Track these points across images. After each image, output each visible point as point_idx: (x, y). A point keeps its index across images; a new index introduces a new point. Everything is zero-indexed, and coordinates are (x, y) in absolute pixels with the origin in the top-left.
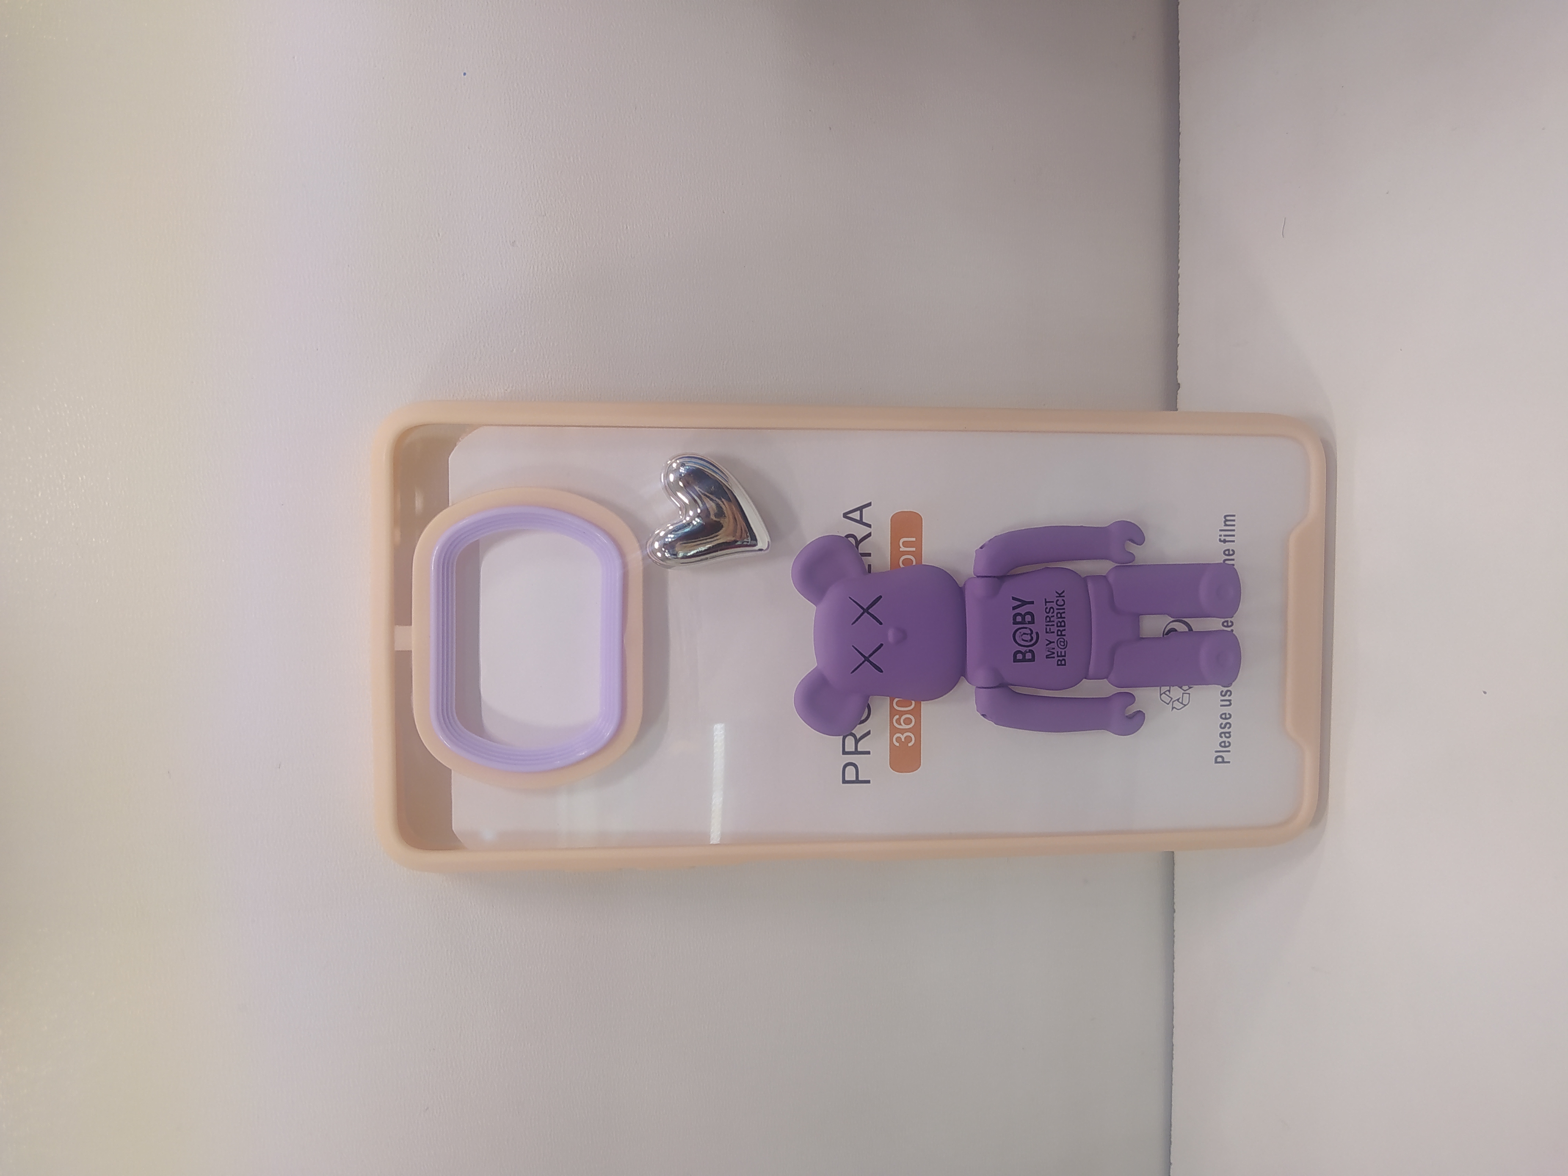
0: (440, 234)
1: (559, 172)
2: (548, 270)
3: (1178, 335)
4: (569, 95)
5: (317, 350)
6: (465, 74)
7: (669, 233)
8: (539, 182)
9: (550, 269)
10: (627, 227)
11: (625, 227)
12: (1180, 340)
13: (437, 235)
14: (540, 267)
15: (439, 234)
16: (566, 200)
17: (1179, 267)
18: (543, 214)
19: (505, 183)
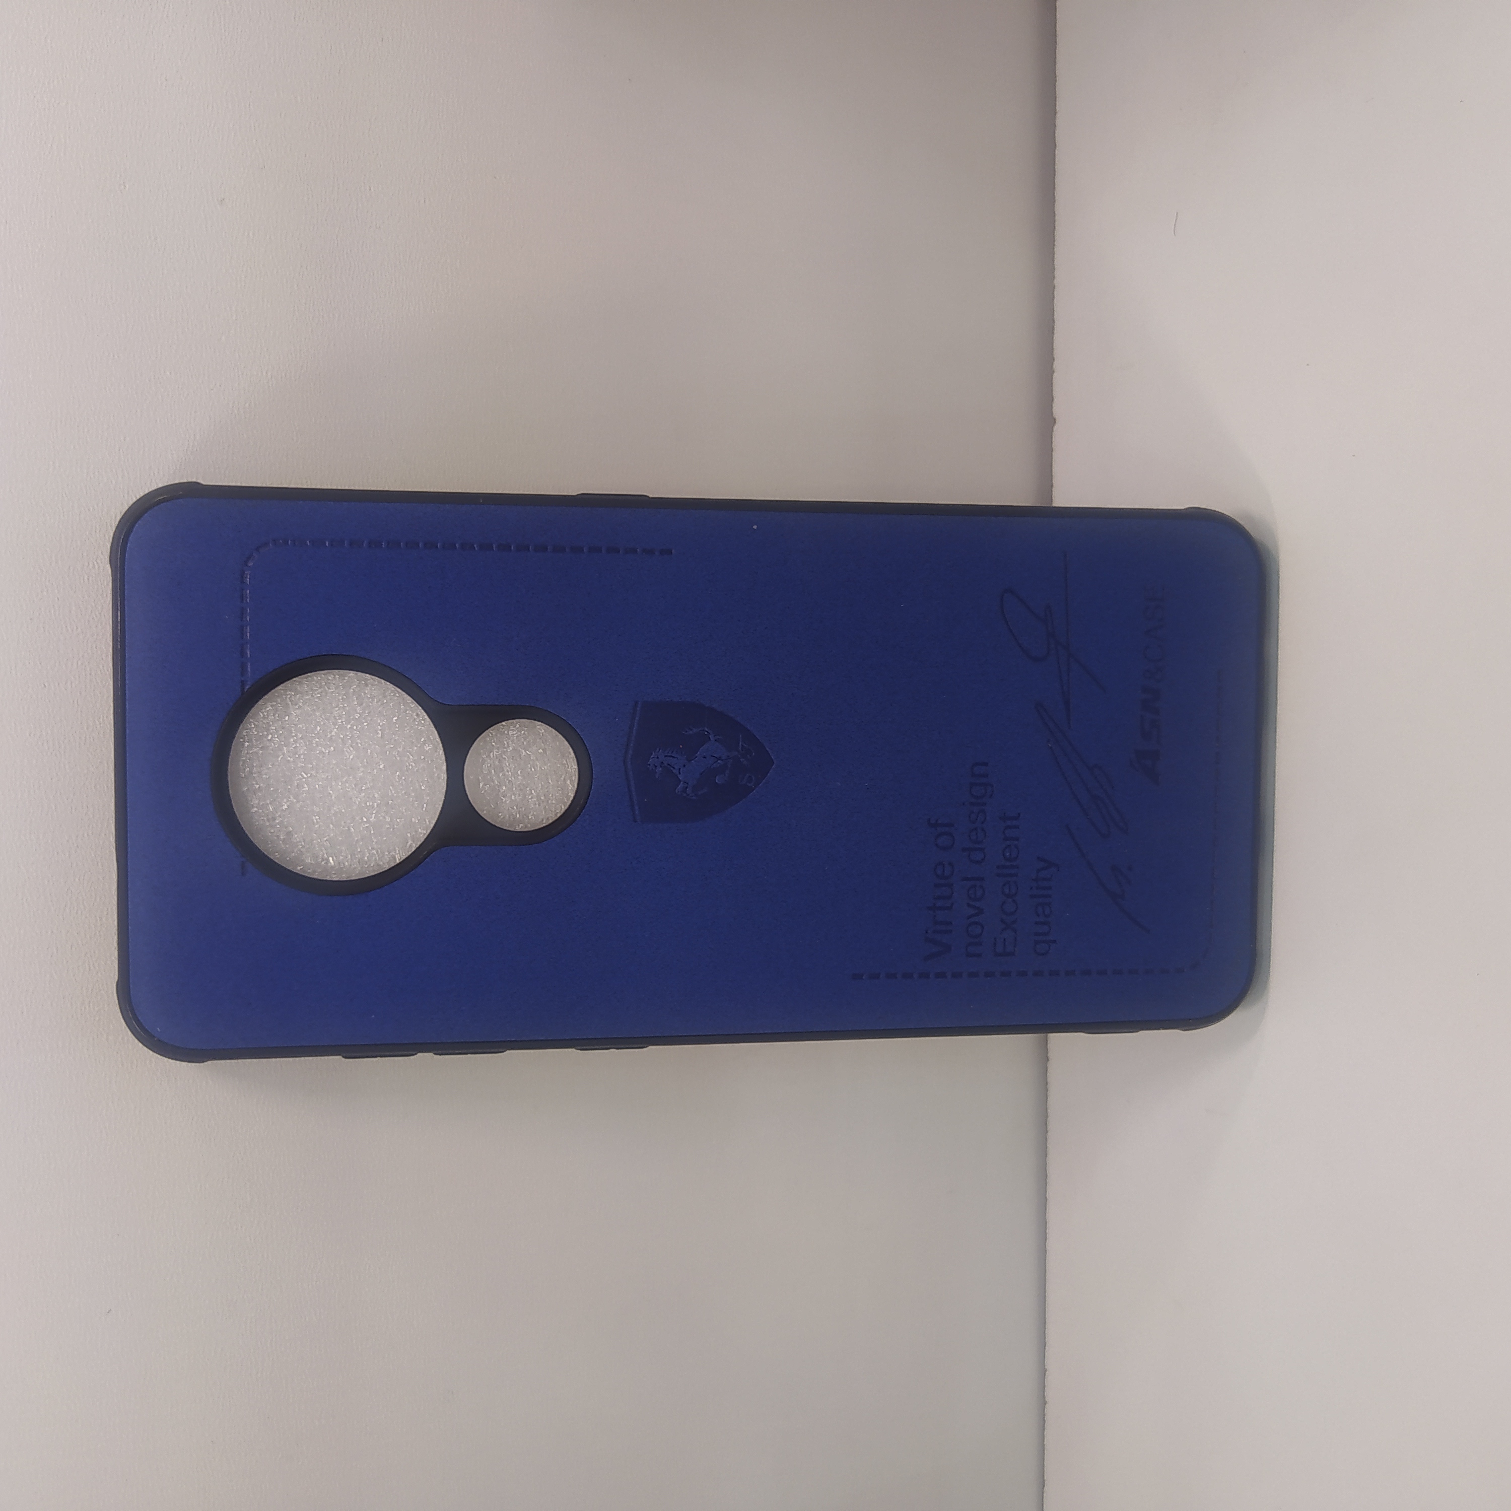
10: (370, 189)
11: (368, 188)
12: (1056, 365)
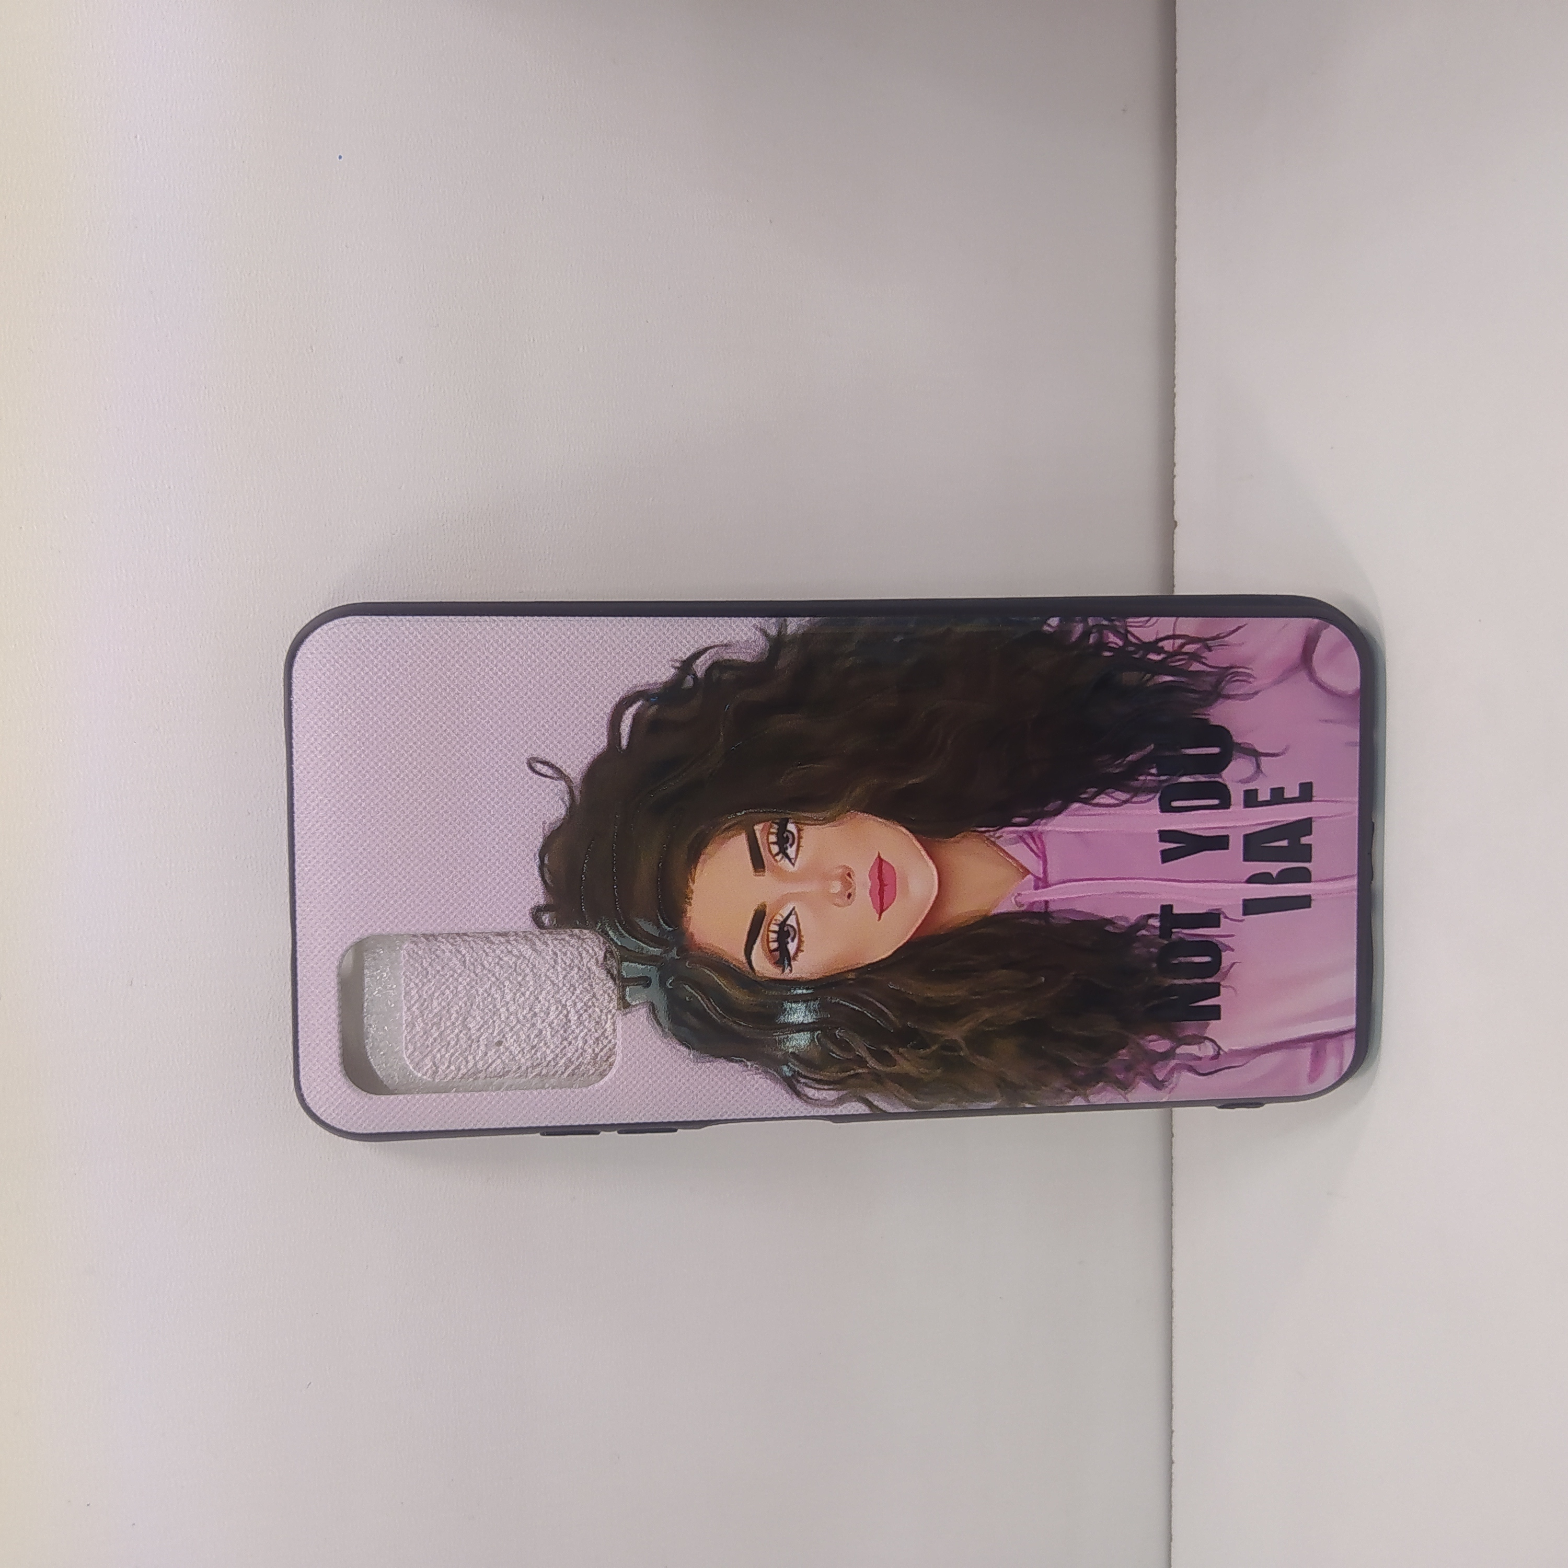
0: (314, 348)
3: (1174, 464)
5: (170, 488)
6: (340, 157)
8: (430, 286)
13: (310, 350)
16: (462, 308)
17: (1175, 385)
18: (435, 324)
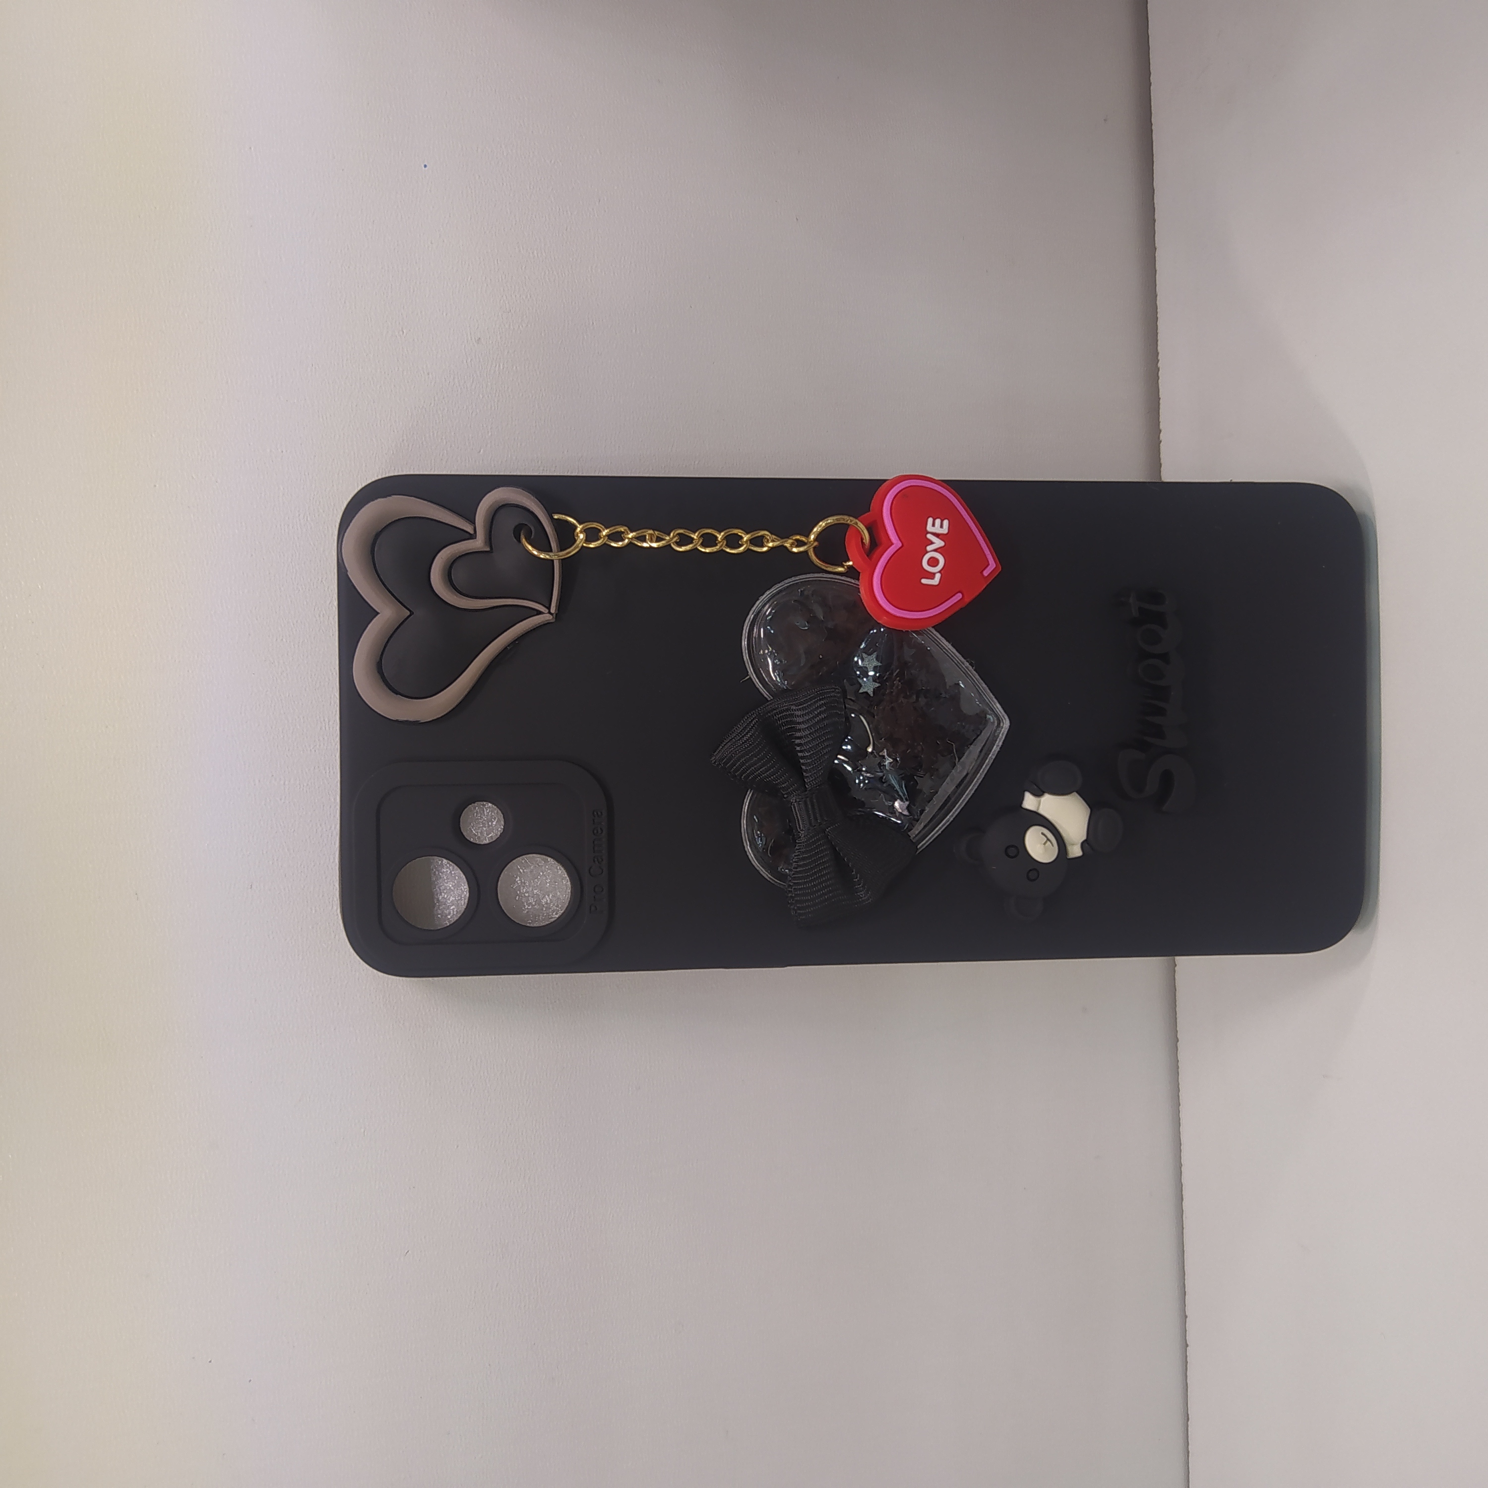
1: (523, 268)
2: (514, 368)
4: (532, 187)
6: (425, 166)
7: (636, 331)
9: (516, 367)
14: (506, 366)
15: (403, 332)
18: (508, 310)
19: (469, 279)
